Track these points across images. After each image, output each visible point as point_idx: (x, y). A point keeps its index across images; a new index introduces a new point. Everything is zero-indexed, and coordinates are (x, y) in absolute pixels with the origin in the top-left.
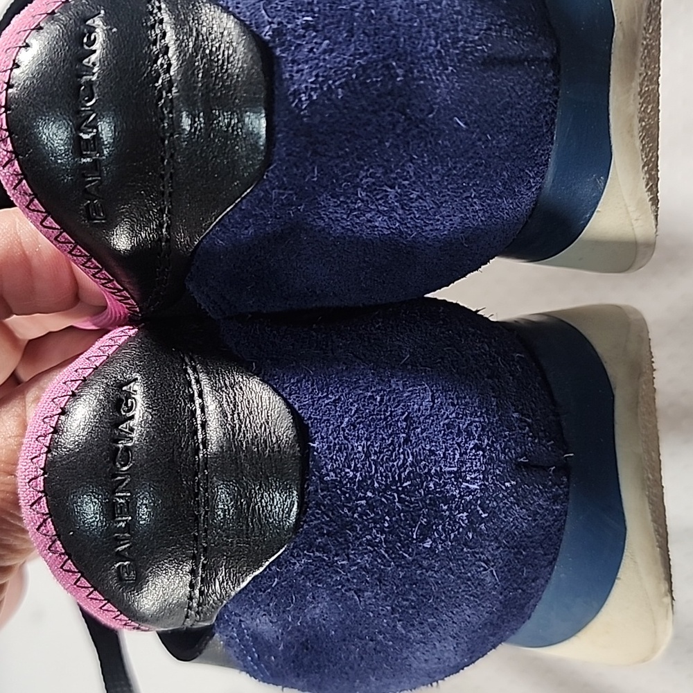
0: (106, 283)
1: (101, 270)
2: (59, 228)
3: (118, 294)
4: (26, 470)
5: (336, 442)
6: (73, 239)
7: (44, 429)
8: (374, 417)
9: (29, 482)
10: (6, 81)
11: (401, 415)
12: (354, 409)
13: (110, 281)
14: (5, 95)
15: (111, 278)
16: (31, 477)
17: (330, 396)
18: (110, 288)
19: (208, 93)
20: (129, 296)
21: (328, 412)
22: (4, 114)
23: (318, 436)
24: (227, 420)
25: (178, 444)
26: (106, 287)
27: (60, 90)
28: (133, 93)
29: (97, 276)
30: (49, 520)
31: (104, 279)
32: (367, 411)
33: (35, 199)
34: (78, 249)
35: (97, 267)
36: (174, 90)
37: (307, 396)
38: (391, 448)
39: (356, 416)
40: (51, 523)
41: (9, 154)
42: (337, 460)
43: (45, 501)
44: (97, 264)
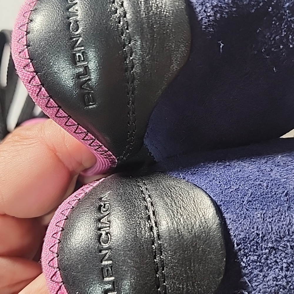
0: (98, 148)
1: (94, 140)
2: (67, 116)
3: (105, 154)
4: (46, 256)
5: (242, 213)
6: (76, 122)
7: (56, 230)
8: (264, 196)
9: (49, 263)
10: (26, 30)
11: (282, 193)
12: (250, 193)
13: (100, 146)
14: (25, 38)
15: (101, 144)
16: (50, 259)
17: (232, 187)
18: (100, 151)
19: (148, 13)
20: (112, 154)
21: (233, 196)
22: (27, 49)
23: (229, 211)
24: (168, 207)
25: (139, 226)
26: (98, 151)
27: (59, 28)
28: (103, 21)
29: (92, 145)
30: (63, 285)
31: (97, 146)
32: (259, 193)
33: (51, 99)
34: (80, 129)
35: (92, 139)
36: (127, 15)
37: (217, 189)
38: (279, 214)
39: (252, 196)
40: (64, 288)
41: (32, 73)
42: (244, 224)
43: (59, 274)
44: (92, 136)
